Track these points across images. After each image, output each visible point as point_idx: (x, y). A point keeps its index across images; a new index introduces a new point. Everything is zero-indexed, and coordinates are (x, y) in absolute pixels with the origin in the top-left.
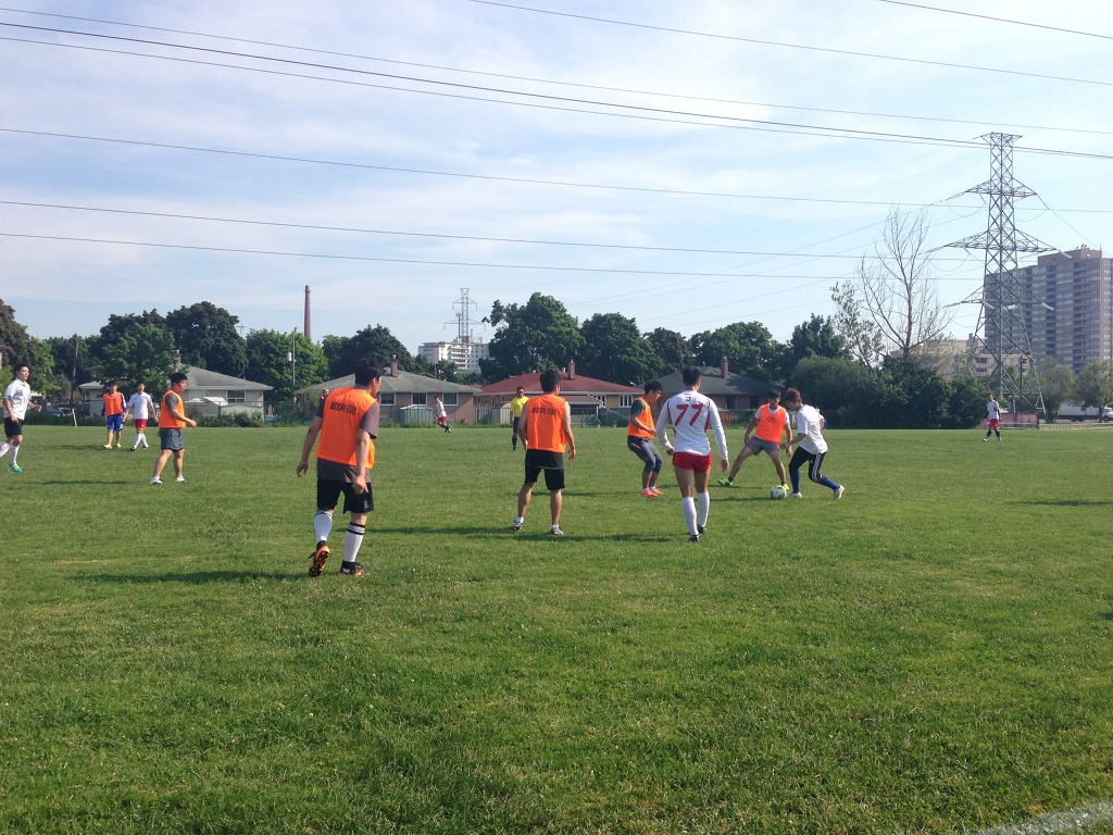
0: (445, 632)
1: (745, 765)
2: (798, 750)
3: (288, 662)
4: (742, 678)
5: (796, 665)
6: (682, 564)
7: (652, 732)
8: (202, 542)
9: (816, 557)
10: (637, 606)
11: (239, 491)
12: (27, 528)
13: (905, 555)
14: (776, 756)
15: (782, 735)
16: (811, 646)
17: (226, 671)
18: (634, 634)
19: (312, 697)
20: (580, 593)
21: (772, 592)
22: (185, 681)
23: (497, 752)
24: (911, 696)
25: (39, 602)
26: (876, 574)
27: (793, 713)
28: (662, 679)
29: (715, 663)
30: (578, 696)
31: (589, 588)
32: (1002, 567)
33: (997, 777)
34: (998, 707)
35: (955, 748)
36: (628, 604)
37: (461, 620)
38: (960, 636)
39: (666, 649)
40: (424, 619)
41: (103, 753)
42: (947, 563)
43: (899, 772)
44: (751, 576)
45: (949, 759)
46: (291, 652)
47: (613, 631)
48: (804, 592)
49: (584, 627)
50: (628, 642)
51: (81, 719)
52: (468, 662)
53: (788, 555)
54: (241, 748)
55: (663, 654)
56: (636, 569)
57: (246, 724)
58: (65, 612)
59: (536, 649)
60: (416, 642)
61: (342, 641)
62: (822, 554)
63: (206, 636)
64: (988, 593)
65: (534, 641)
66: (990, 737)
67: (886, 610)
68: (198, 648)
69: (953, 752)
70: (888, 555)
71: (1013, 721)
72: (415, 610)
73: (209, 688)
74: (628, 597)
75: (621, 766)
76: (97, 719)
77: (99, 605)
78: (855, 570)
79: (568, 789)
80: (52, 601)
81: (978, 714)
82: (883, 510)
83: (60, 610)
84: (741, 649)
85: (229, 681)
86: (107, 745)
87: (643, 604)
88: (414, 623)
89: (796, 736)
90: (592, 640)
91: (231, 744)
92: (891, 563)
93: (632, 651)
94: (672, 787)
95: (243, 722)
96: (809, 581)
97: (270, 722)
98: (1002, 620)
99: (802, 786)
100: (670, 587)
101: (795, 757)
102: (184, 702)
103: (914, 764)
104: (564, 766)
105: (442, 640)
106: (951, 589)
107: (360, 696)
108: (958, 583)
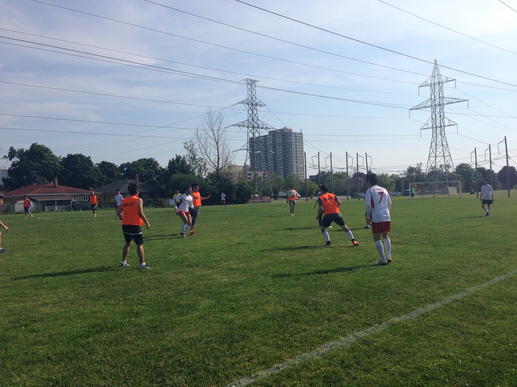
4: (88, 343)
9: (154, 270)
10: (46, 310)
13: (196, 265)
15: (98, 372)
16: (133, 319)
18: (37, 326)
20: (16, 306)
26: (179, 276)
29: (77, 337)
31: (23, 302)
32: (234, 266)
34: (210, 336)
35: (184, 362)
36: (42, 309)
38: (205, 303)
39: (52, 332)
42: (212, 267)
43: (153, 381)
44: (118, 284)
45: (180, 368)
47: (26, 326)
49: (9, 326)
50: (33, 331)
56: (56, 288)
66: (202, 353)
69: (181, 364)
70: (188, 266)
74: (44, 304)
78: (171, 276)
81: (200, 342)
84: (95, 326)
87: (52, 307)
89: (106, 371)
92: (188, 270)
93: (31, 336)
96: (146, 283)
98: (226, 292)
103: (162, 374)
106: (209, 279)
108: (214, 276)
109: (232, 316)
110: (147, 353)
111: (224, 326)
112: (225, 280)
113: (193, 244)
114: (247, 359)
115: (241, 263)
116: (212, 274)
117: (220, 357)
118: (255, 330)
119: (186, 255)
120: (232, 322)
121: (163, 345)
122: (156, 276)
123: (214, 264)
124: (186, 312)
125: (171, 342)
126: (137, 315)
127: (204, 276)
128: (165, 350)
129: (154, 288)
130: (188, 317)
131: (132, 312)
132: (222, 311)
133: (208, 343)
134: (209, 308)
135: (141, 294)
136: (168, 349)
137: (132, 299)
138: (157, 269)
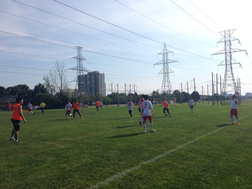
13: (47, 140)
16: (10, 169)
21: (7, 155)
38: (50, 159)
92: (42, 142)
106: (54, 147)
108: (57, 145)
109: (64, 165)
110: (17, 187)
111: (60, 171)
112: (62, 147)
113: (46, 129)
114: (71, 187)
115: (71, 138)
116: (55, 144)
117: (57, 187)
118: (76, 172)
119: (42, 135)
120: (64, 168)
121: (26, 182)
122: (24, 146)
123: (57, 139)
124: (40, 165)
125: (31, 180)
126: (12, 167)
127: (51, 146)
128: (27, 185)
129: (23, 153)
130: (41, 167)
131: (10, 166)
132: (59, 163)
133: (51, 180)
134: (52, 162)
135: (16, 156)
136: (29, 184)
137: (10, 159)
138: (25, 142)
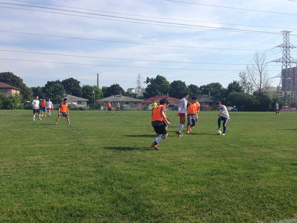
0: (135, 165)
1: (216, 202)
2: (230, 198)
3: (94, 172)
4: (215, 178)
5: (229, 175)
6: (198, 148)
7: (190, 192)
8: (72, 140)
9: (235, 146)
10: (186, 159)
11: (81, 127)
12: (27, 136)
14: (224, 200)
15: (226, 194)
16: (234, 170)
17: (78, 174)
18: (185, 166)
19: (100, 181)
20: (170, 155)
21: (223, 155)
22: (68, 176)
23: (149, 197)
24: (261, 184)
25: (30, 155)
26: (252, 151)
27: (229, 188)
28: (193, 178)
29: (207, 174)
30: (170, 182)
31: (173, 154)
32: (286, 149)
33: (285, 206)
34: (285, 187)
35: (273, 198)
36: (183, 158)
37: (139, 161)
38: (275, 168)
39: (194, 170)
40: (129, 161)
41: (47, 195)
42: (271, 148)
43: (258, 204)
44: (217, 151)
45: (272, 201)
46: (95, 169)
47: (179, 165)
48: (231, 155)
49: (172, 164)
50: (184, 168)
51: (41, 186)
52: (141, 173)
53: (227, 146)
54: (82, 194)
55: (193, 171)
56: (185, 149)
57: (83, 188)
58: (37, 158)
59: (159, 170)
60: (127, 167)
61: (108, 167)
62: (236, 145)
63: (73, 165)
64: (283, 156)
65: (158, 168)
66: (283, 195)
67: (254, 161)
68: (70, 168)
69: (273, 199)
70: (255, 146)
71: (289, 191)
72: (127, 159)
73: (74, 179)
74: (183, 156)
75: (182, 201)
76: (45, 186)
77: (45, 156)
78: (246, 150)
79: (168, 207)
80: (33, 155)
81: (280, 189)
82: (253, 133)
83: (35, 157)
84: (214, 170)
85: (79, 176)
86: (48, 193)
87: (188, 158)
88: (126, 162)
89: (229, 194)
90: (174, 168)
91: (79, 193)
92: (256, 148)
93: (185, 171)
94: (196, 207)
95: (83, 187)
96: (233, 153)
97: (89, 187)
98: (287, 164)
99: (231, 208)
100: (195, 154)
101: (229, 200)
102: (67, 182)
103: (262, 202)
104: (167, 201)
105: (134, 167)
107: (113, 181)
108: (274, 153)
127: (268, 153)
130: (267, 174)
131: (232, 167)
134: (278, 171)
136: (261, 190)
